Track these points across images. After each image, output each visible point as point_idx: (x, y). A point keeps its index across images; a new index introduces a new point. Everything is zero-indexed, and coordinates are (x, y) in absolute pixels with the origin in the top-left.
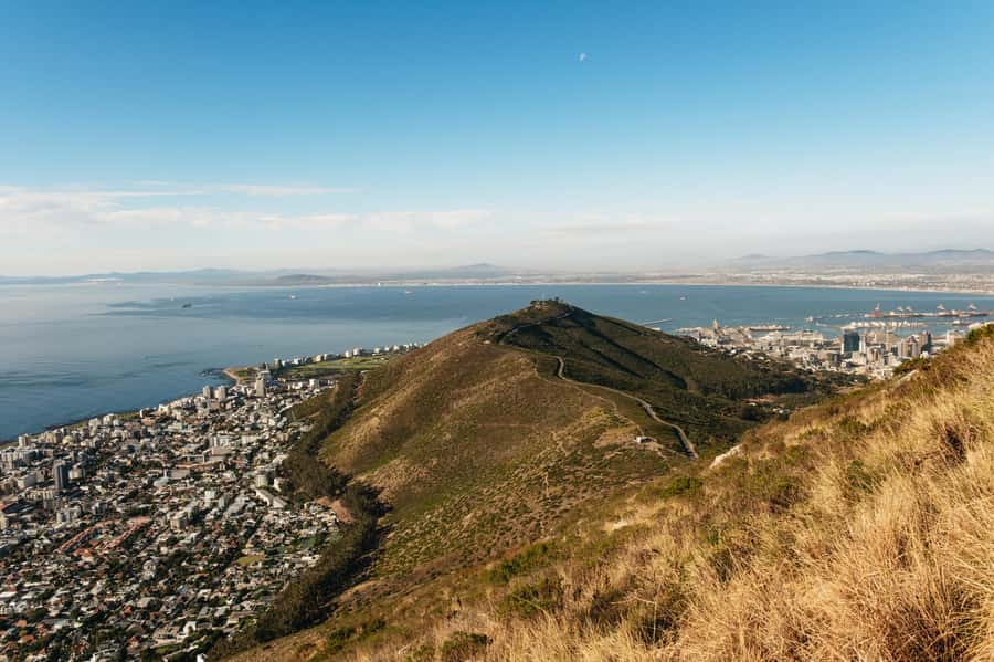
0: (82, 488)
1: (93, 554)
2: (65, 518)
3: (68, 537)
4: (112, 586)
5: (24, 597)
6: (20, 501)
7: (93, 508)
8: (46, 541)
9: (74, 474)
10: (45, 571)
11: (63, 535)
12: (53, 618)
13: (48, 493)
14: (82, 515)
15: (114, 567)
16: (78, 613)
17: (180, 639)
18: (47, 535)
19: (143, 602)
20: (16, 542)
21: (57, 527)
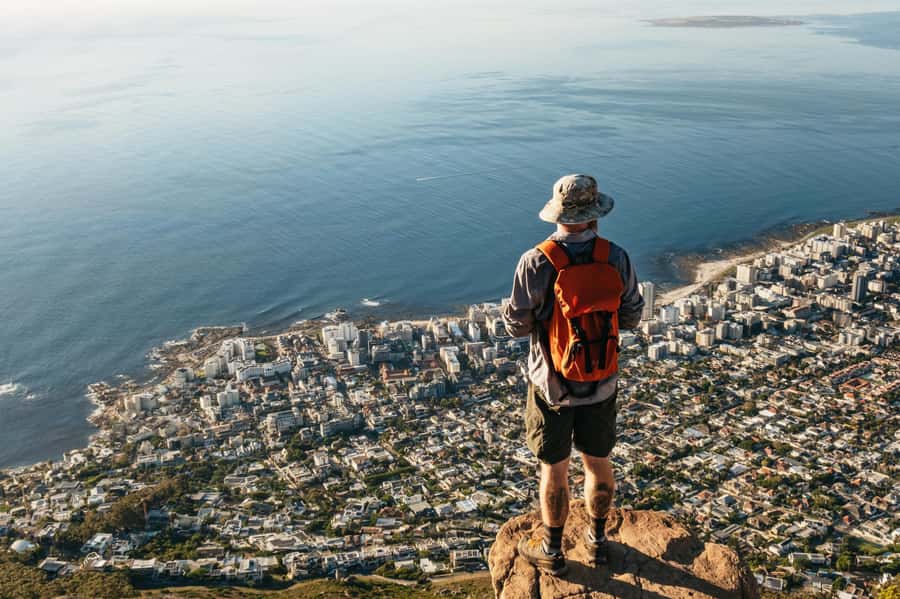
0: (877, 306)
1: (856, 395)
2: (848, 341)
3: (842, 365)
4: (858, 446)
5: (779, 423)
6: (813, 305)
7: (877, 337)
8: (820, 363)
9: (874, 286)
10: (808, 398)
11: (838, 361)
12: (793, 458)
13: (842, 304)
14: (864, 342)
15: (869, 422)
16: (815, 465)
17: (886, 542)
18: (824, 356)
19: (876, 478)
20: (794, 353)
21: (836, 348)
